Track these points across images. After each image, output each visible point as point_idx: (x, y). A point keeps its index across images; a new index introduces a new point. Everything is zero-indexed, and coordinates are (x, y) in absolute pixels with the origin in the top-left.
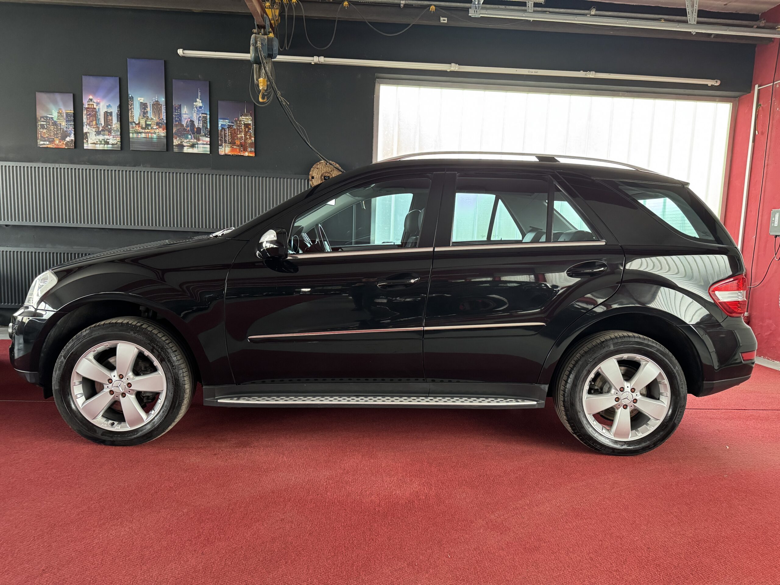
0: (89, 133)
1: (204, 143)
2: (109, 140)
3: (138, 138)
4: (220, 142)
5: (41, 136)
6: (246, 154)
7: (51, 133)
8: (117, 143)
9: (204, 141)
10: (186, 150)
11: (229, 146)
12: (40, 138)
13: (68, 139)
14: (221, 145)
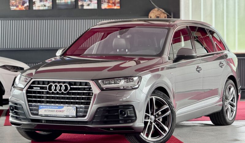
0: (36, 1)
1: (95, 3)
2: (46, 4)
3: (60, 3)
4: (102, 2)
5: (12, 5)
6: (116, 8)
7: (16, 2)
8: (50, 6)
9: (94, 2)
10: (86, 7)
11: (107, 4)
12: (11, 4)
13: (26, 5)
14: (103, 4)
